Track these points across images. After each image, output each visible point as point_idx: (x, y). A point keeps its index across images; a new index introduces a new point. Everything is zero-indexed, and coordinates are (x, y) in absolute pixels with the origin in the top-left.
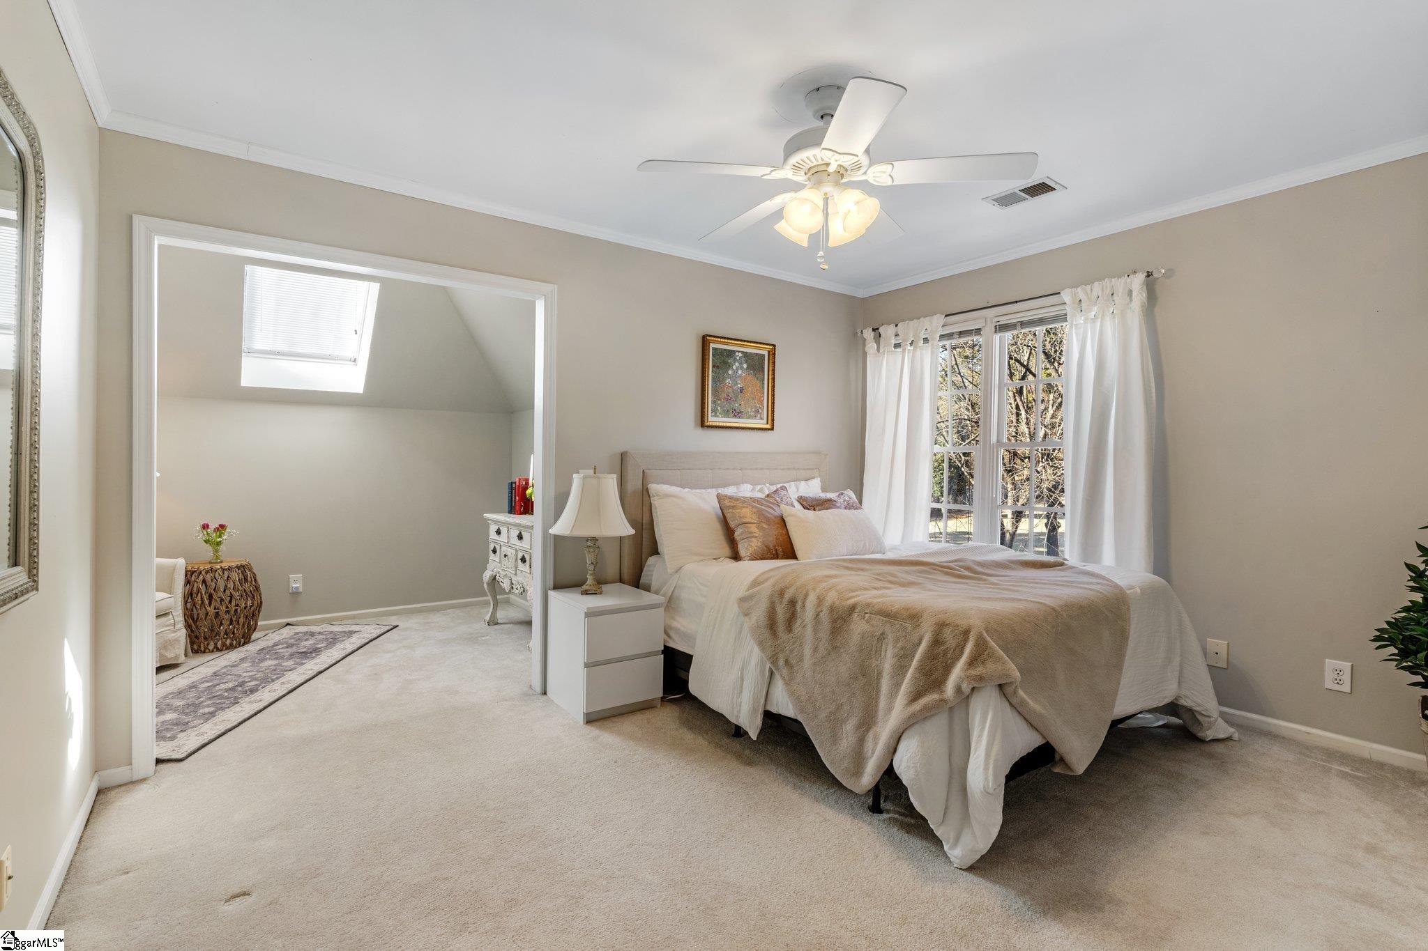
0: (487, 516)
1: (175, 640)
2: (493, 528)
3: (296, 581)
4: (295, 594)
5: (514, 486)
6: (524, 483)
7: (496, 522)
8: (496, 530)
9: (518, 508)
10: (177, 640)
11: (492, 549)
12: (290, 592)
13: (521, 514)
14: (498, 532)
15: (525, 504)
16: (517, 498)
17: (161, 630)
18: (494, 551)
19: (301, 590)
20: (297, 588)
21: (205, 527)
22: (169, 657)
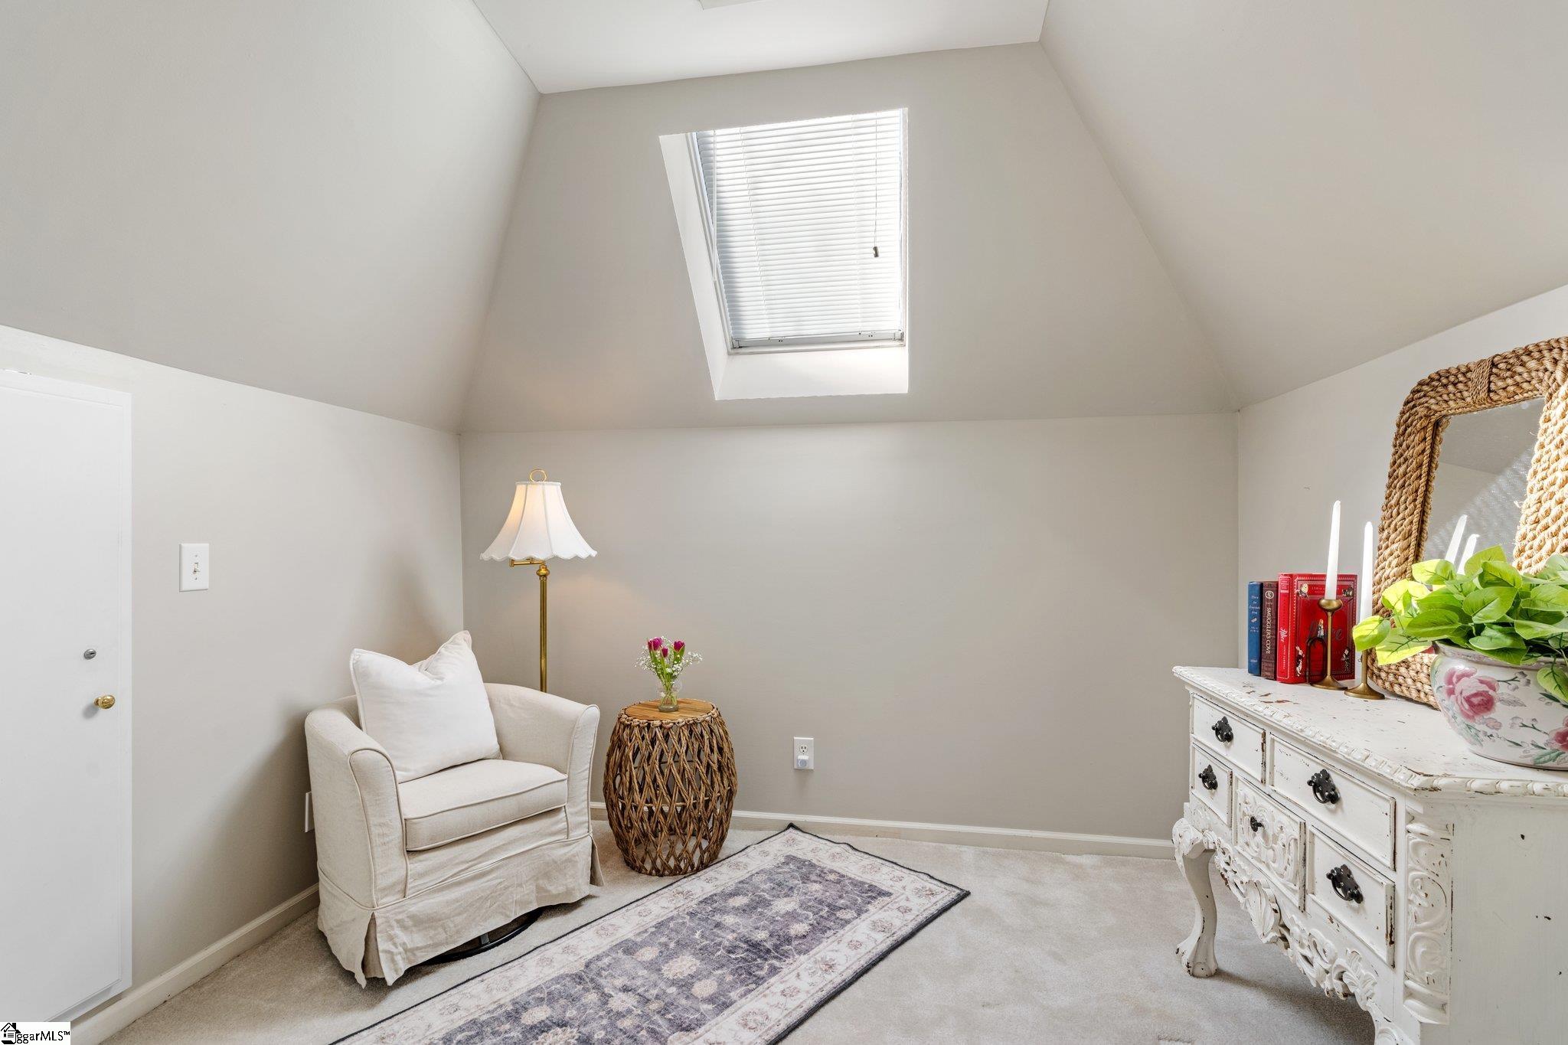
0: (1182, 671)
1: (566, 861)
2: (1204, 718)
3: (804, 750)
4: (803, 772)
5: (1269, 595)
6: (1305, 589)
7: (1213, 700)
8: (1214, 723)
9: (1285, 662)
10: (570, 861)
11: (1200, 769)
12: (796, 767)
13: (1295, 680)
14: (1223, 732)
15: (1307, 651)
16: (1283, 634)
17: (540, 843)
18: (1209, 780)
19: (811, 766)
20: (804, 762)
21: (655, 645)
22: (554, 892)
